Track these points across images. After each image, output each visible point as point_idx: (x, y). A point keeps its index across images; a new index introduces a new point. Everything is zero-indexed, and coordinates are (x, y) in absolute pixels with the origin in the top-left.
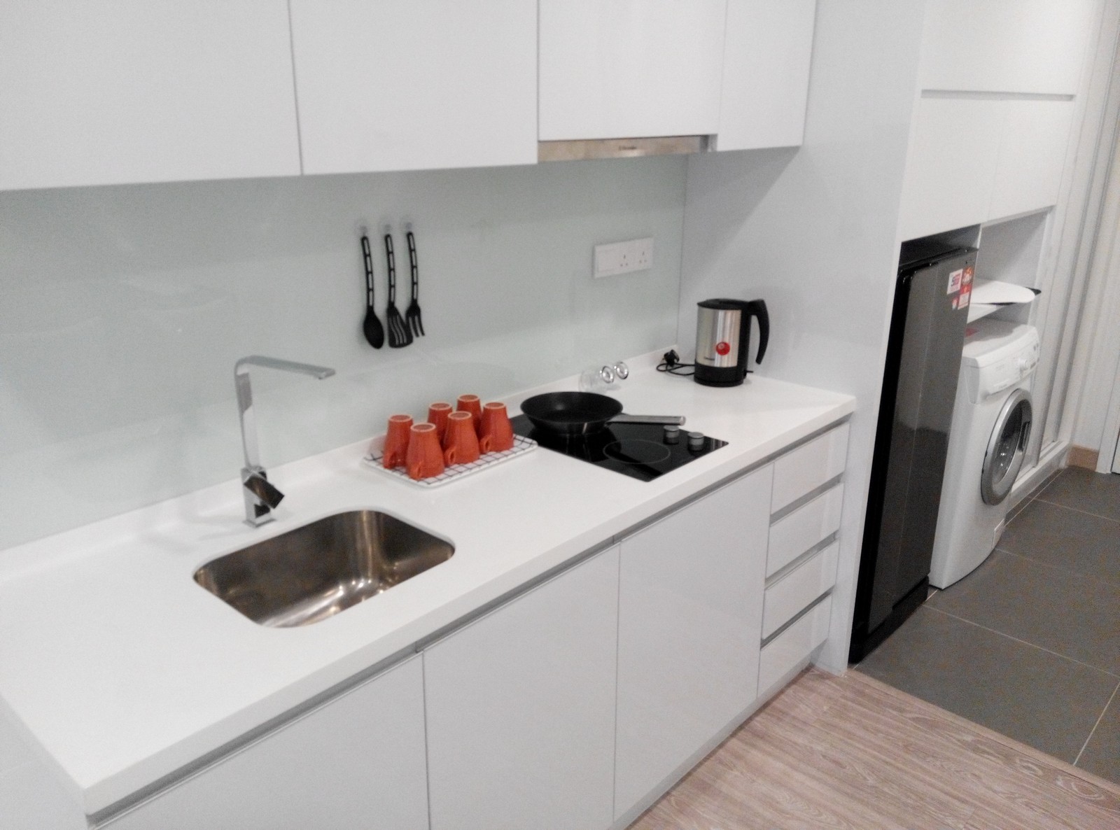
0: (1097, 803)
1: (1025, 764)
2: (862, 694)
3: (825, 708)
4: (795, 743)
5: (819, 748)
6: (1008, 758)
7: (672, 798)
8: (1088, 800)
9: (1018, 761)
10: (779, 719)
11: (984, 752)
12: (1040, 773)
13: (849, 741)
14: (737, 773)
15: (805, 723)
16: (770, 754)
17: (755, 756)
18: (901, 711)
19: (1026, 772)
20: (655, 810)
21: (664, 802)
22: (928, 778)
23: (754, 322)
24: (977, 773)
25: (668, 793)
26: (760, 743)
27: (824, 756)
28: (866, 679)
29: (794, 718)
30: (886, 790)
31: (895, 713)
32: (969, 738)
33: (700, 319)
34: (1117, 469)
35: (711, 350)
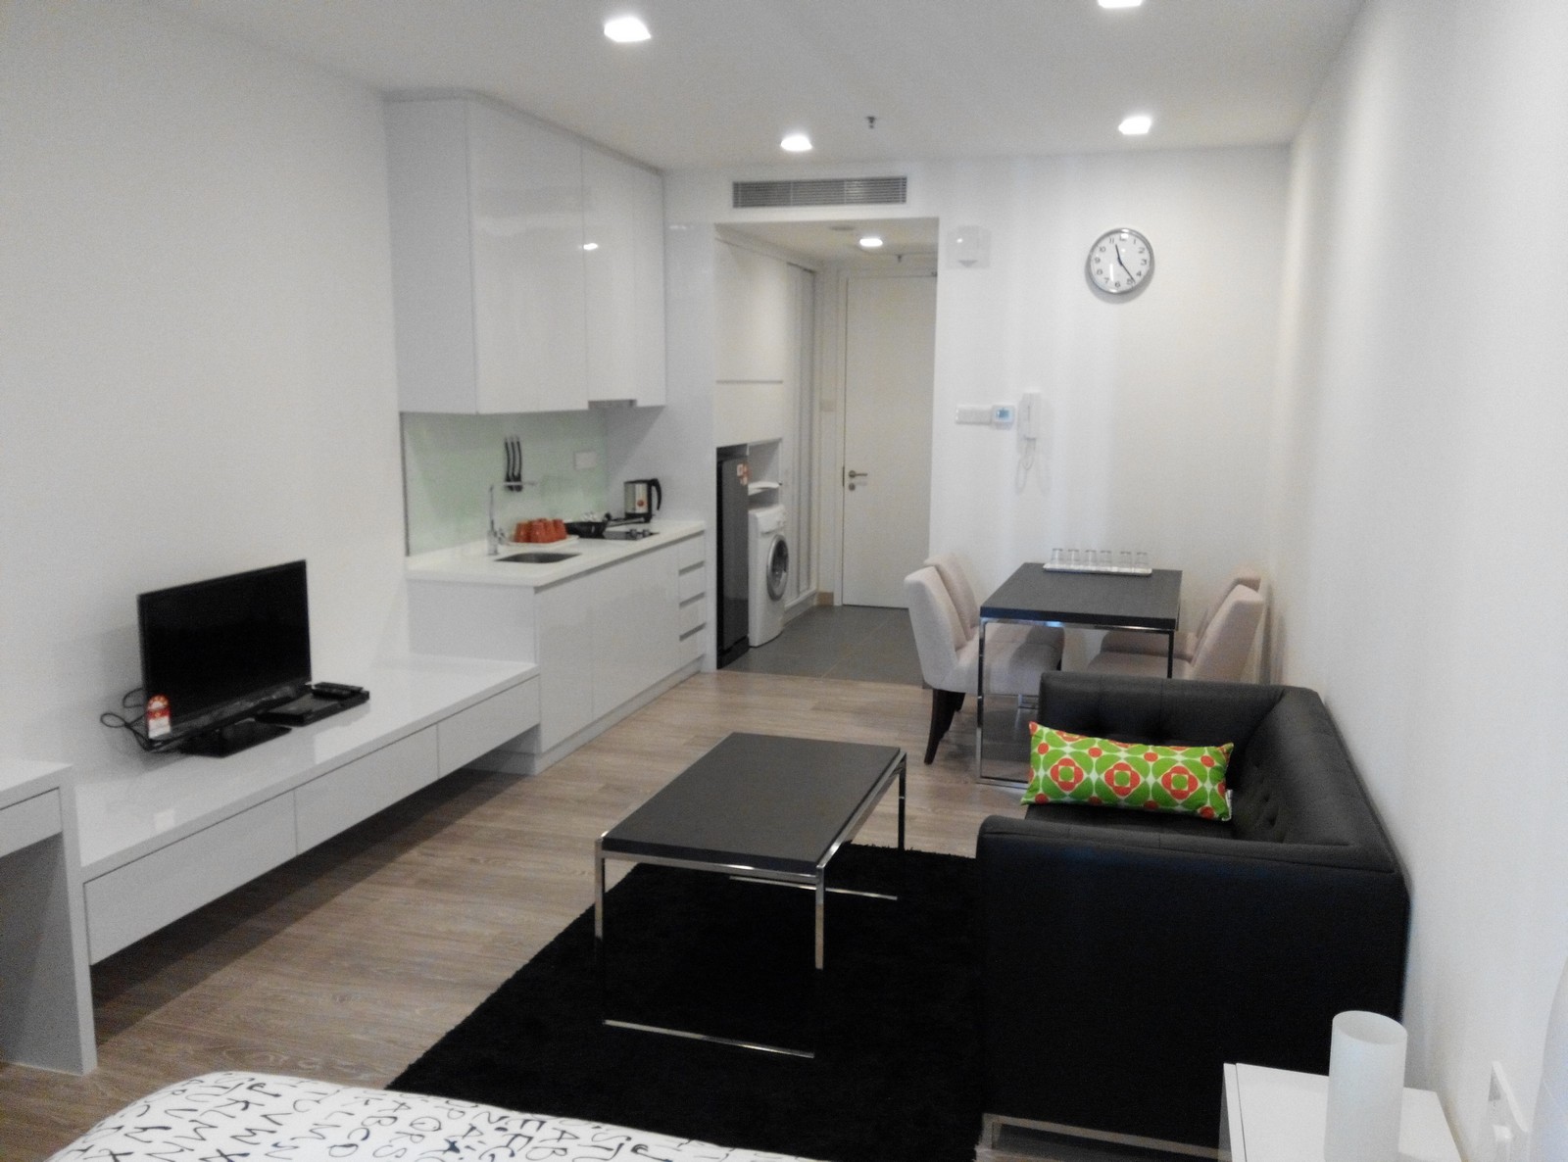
23: (654, 489)
33: (626, 490)
34: (845, 602)
35: (634, 505)
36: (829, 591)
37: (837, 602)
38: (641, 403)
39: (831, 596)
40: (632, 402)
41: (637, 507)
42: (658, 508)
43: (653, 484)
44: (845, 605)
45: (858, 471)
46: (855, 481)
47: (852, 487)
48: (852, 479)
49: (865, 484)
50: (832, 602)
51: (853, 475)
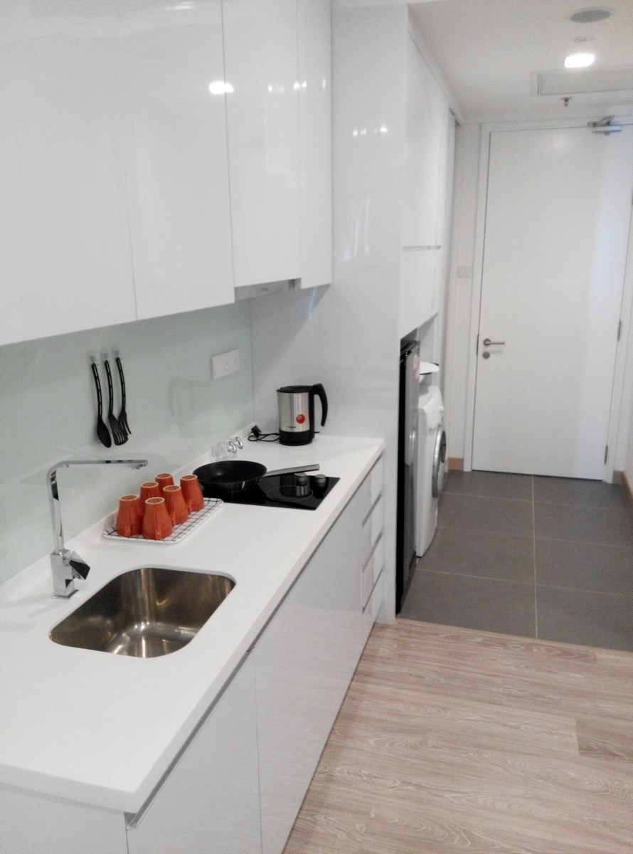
0: (557, 655)
1: (514, 645)
2: (410, 631)
3: (395, 646)
4: (391, 673)
5: (405, 670)
6: (504, 645)
7: (336, 731)
8: (553, 655)
9: (509, 645)
10: (373, 661)
11: (490, 645)
12: (523, 648)
13: (420, 661)
14: (366, 702)
15: (388, 659)
16: (379, 684)
17: (371, 688)
18: (436, 634)
19: (515, 649)
20: (330, 742)
21: (333, 735)
22: (471, 669)
24: (493, 658)
25: (332, 729)
26: (369, 679)
27: (410, 675)
28: (408, 622)
29: (381, 657)
30: (453, 683)
31: (434, 637)
32: (479, 640)
33: (280, 401)
34: (475, 468)
35: (292, 421)
36: (459, 456)
37: (467, 468)
38: (304, 285)
39: (461, 461)
40: (293, 283)
41: (296, 424)
42: (323, 423)
43: (316, 391)
44: (473, 471)
45: (493, 340)
46: (488, 349)
47: (486, 356)
48: (487, 347)
49: (500, 352)
50: (463, 469)
51: (487, 343)
